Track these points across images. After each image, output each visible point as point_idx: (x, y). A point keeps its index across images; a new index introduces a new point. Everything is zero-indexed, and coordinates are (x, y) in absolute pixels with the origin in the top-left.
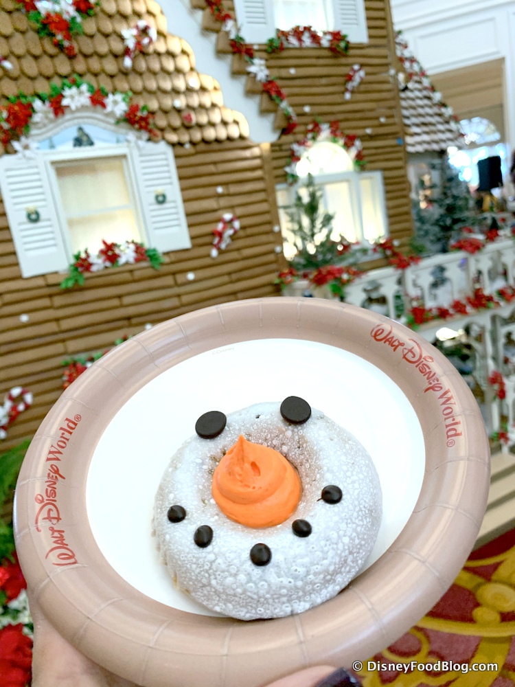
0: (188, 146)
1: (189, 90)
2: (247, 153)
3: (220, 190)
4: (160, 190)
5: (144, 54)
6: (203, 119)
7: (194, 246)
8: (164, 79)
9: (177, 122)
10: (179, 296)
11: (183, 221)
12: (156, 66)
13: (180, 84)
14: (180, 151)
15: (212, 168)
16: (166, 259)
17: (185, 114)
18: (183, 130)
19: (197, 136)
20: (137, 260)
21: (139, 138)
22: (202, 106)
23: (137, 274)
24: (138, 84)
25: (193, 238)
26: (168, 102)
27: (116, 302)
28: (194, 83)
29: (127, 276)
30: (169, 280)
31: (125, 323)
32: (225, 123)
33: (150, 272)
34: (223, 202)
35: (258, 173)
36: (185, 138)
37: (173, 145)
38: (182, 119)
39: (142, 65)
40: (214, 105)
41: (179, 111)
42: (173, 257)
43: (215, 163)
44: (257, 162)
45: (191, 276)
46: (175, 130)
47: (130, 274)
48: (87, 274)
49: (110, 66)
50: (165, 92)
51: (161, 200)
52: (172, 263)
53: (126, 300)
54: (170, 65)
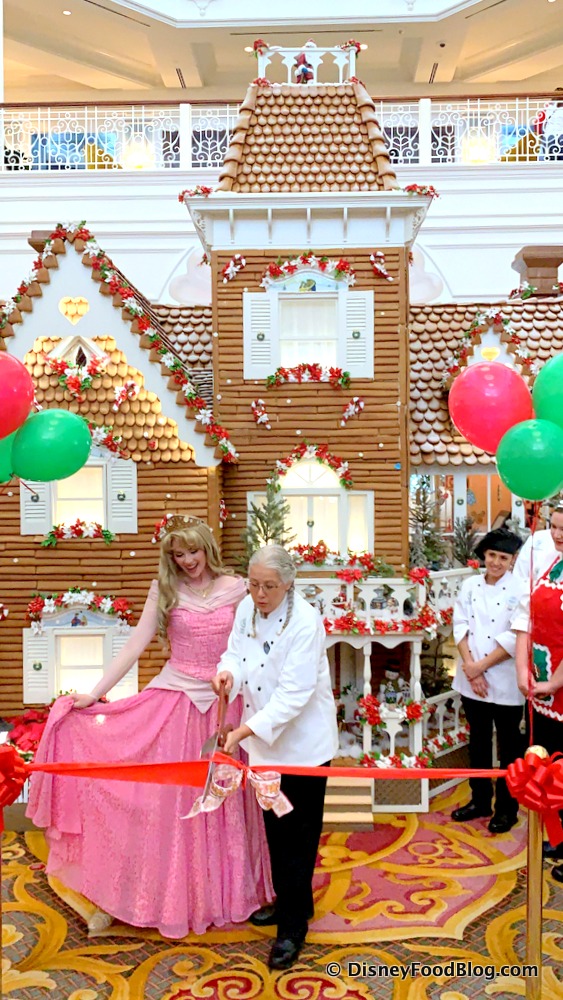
0: (149, 463)
1: (157, 426)
2: (196, 472)
3: (169, 496)
4: (122, 492)
5: (130, 402)
6: (164, 446)
7: (140, 533)
8: (141, 418)
9: (143, 446)
10: (122, 566)
11: (135, 514)
12: (136, 409)
13: (152, 421)
14: (142, 466)
15: (166, 480)
16: (117, 539)
17: (151, 442)
18: (148, 452)
19: (157, 457)
20: (95, 536)
21: (113, 456)
22: (164, 437)
23: (95, 546)
24: (121, 420)
25: (139, 527)
26: (139, 433)
27: (76, 562)
28: (162, 421)
29: (87, 546)
30: (117, 554)
31: (80, 577)
32: (181, 450)
33: (103, 546)
34: (170, 505)
35: (204, 487)
36: (147, 458)
37: (138, 462)
38: (149, 445)
39: (126, 408)
40: (174, 437)
41: (147, 439)
42: (124, 538)
43: (169, 477)
44: (205, 479)
45: (133, 554)
46: (142, 452)
47: (90, 545)
48: (60, 540)
49: (104, 409)
50: (140, 426)
51: (122, 498)
52: (120, 542)
53: (84, 562)
54: (147, 409)
